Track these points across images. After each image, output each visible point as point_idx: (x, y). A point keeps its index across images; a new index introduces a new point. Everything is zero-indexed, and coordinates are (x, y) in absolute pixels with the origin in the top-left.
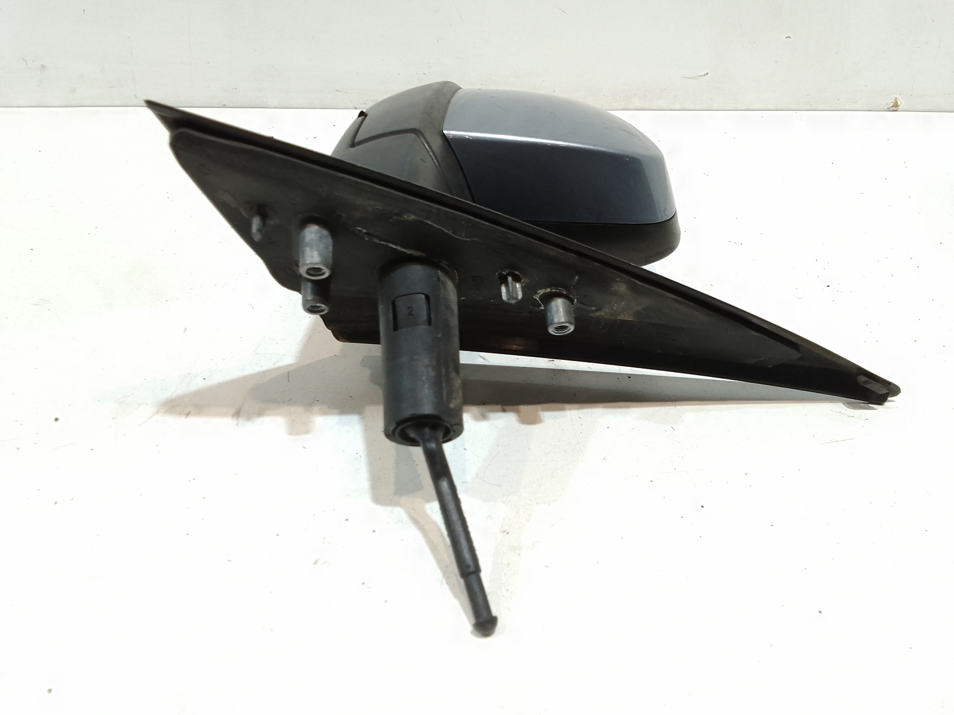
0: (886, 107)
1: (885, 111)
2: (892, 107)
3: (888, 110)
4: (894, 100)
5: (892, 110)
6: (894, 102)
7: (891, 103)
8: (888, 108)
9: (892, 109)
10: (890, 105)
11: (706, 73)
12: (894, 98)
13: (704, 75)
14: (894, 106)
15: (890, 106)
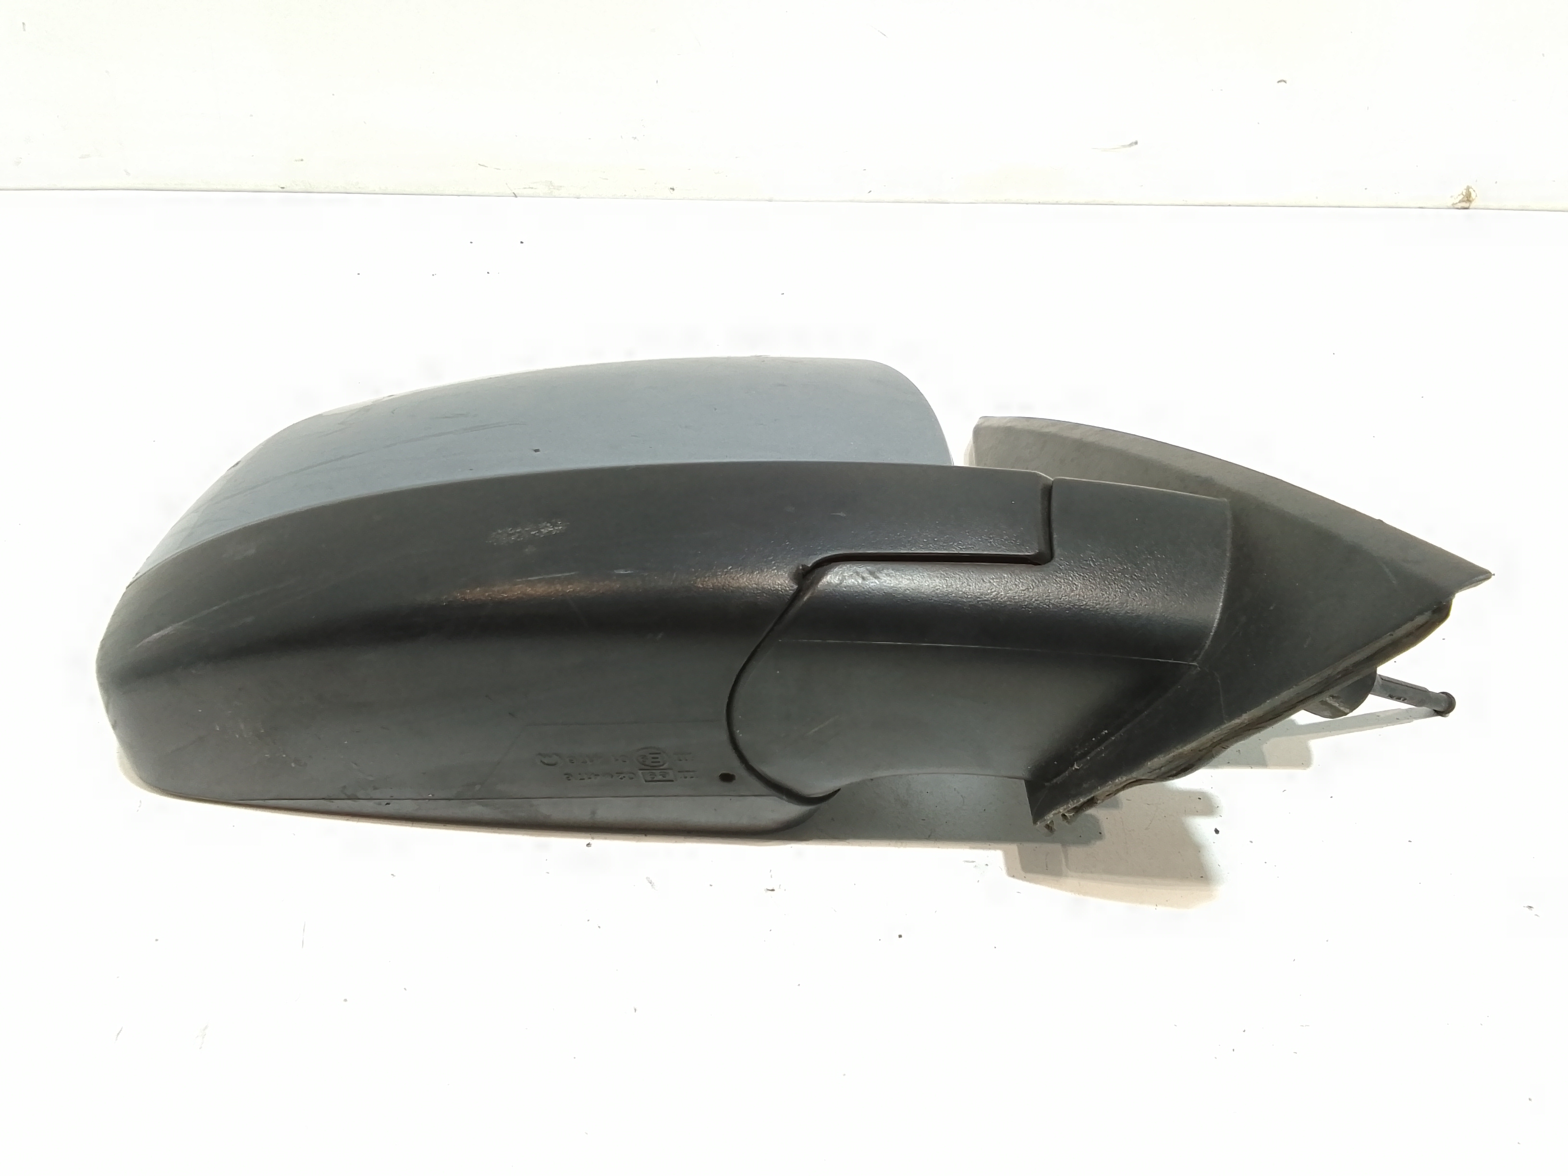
0: (1449, 204)
1: (1449, 208)
2: (1460, 202)
3: (1454, 207)
4: (1465, 191)
5: (1460, 207)
6: (1464, 194)
7: (1459, 195)
8: (1453, 204)
9: (1460, 205)
10: (1457, 198)
11: (1134, 141)
12: (1466, 188)
13: (1131, 145)
14: (1464, 201)
15: (1457, 201)
